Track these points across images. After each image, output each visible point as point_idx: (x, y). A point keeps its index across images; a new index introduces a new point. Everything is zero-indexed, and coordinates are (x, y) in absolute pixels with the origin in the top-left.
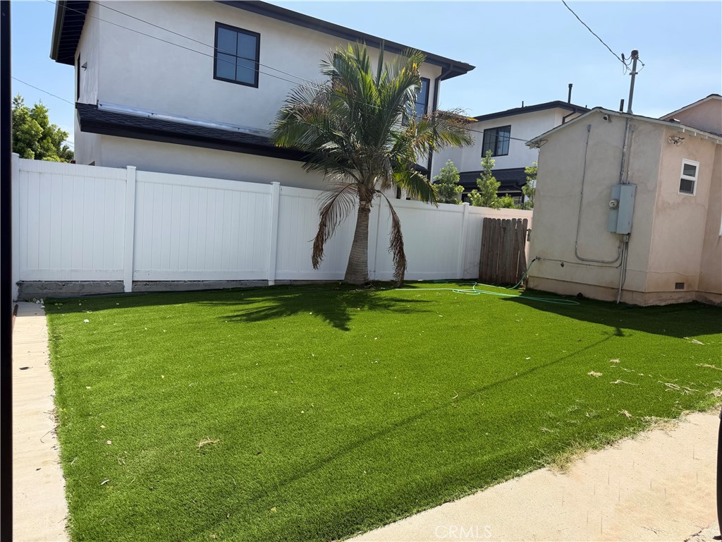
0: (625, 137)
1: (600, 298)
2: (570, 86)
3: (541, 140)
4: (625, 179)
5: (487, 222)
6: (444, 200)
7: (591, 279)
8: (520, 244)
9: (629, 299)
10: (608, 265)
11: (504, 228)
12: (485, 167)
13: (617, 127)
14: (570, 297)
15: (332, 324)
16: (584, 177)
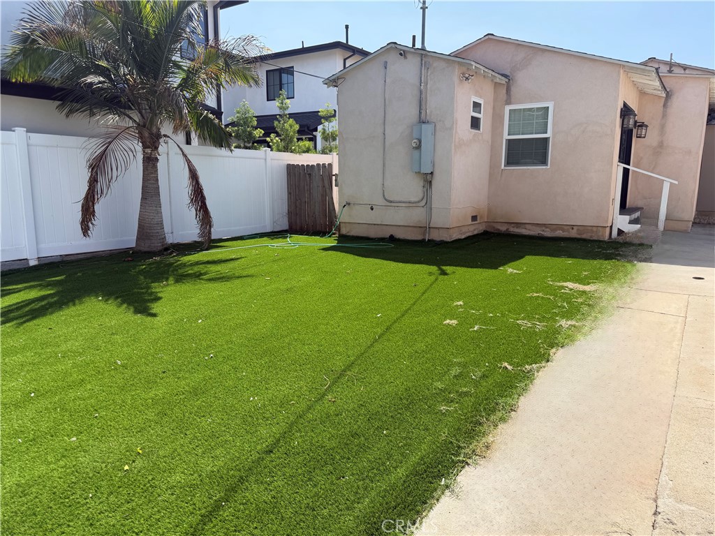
0: (421, 74)
1: (409, 238)
2: (347, 27)
3: (338, 78)
4: (424, 117)
5: (291, 169)
6: (242, 145)
7: (400, 220)
8: (327, 190)
9: (436, 236)
10: (414, 205)
11: (310, 174)
12: (280, 108)
13: (412, 64)
14: (382, 239)
15: (132, 309)
16: (385, 117)
